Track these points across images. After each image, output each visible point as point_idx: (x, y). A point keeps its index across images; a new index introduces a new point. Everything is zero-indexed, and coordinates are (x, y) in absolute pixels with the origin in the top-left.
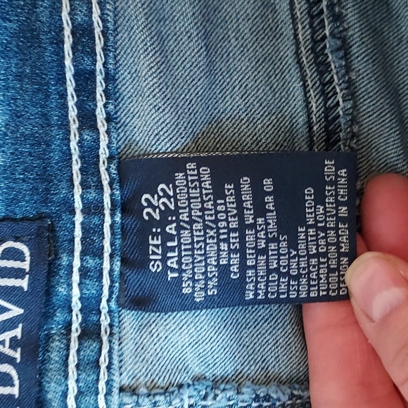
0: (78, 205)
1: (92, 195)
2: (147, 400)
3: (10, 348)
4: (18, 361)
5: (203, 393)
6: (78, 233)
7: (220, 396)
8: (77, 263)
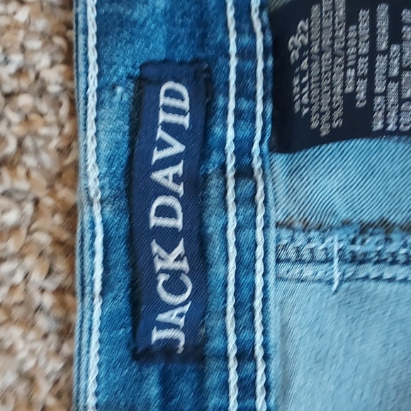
0: (233, 49)
1: (246, 40)
2: (302, 235)
3: (173, 181)
4: (182, 194)
5: (352, 237)
6: (233, 77)
7: (368, 241)
8: (232, 105)
